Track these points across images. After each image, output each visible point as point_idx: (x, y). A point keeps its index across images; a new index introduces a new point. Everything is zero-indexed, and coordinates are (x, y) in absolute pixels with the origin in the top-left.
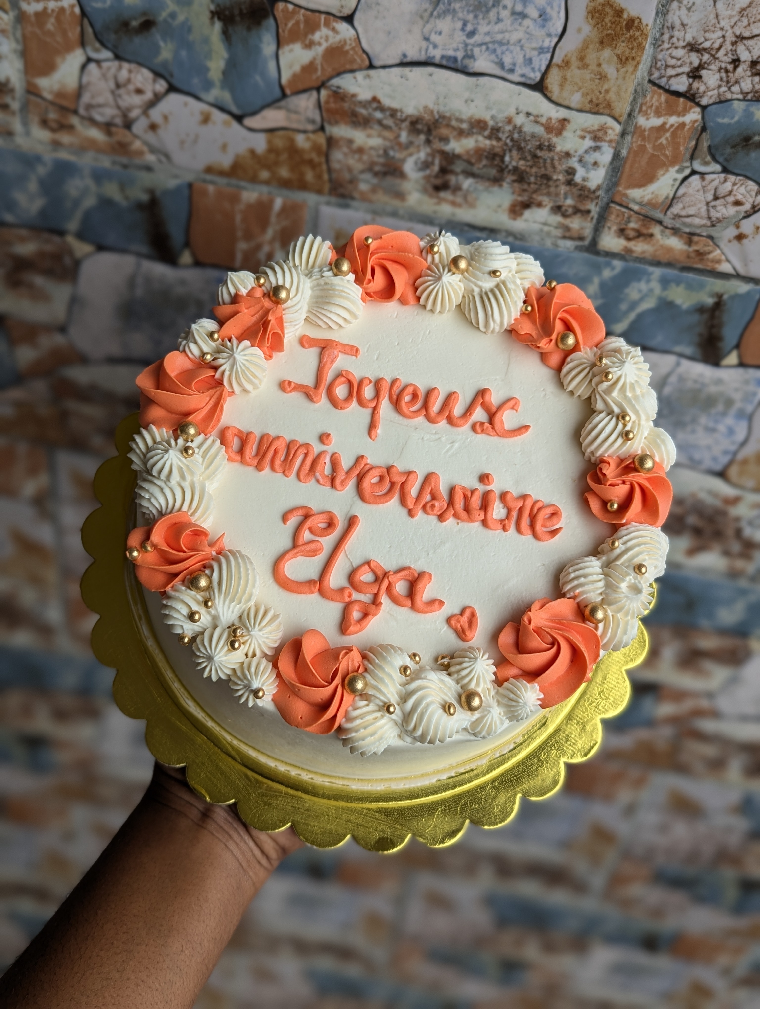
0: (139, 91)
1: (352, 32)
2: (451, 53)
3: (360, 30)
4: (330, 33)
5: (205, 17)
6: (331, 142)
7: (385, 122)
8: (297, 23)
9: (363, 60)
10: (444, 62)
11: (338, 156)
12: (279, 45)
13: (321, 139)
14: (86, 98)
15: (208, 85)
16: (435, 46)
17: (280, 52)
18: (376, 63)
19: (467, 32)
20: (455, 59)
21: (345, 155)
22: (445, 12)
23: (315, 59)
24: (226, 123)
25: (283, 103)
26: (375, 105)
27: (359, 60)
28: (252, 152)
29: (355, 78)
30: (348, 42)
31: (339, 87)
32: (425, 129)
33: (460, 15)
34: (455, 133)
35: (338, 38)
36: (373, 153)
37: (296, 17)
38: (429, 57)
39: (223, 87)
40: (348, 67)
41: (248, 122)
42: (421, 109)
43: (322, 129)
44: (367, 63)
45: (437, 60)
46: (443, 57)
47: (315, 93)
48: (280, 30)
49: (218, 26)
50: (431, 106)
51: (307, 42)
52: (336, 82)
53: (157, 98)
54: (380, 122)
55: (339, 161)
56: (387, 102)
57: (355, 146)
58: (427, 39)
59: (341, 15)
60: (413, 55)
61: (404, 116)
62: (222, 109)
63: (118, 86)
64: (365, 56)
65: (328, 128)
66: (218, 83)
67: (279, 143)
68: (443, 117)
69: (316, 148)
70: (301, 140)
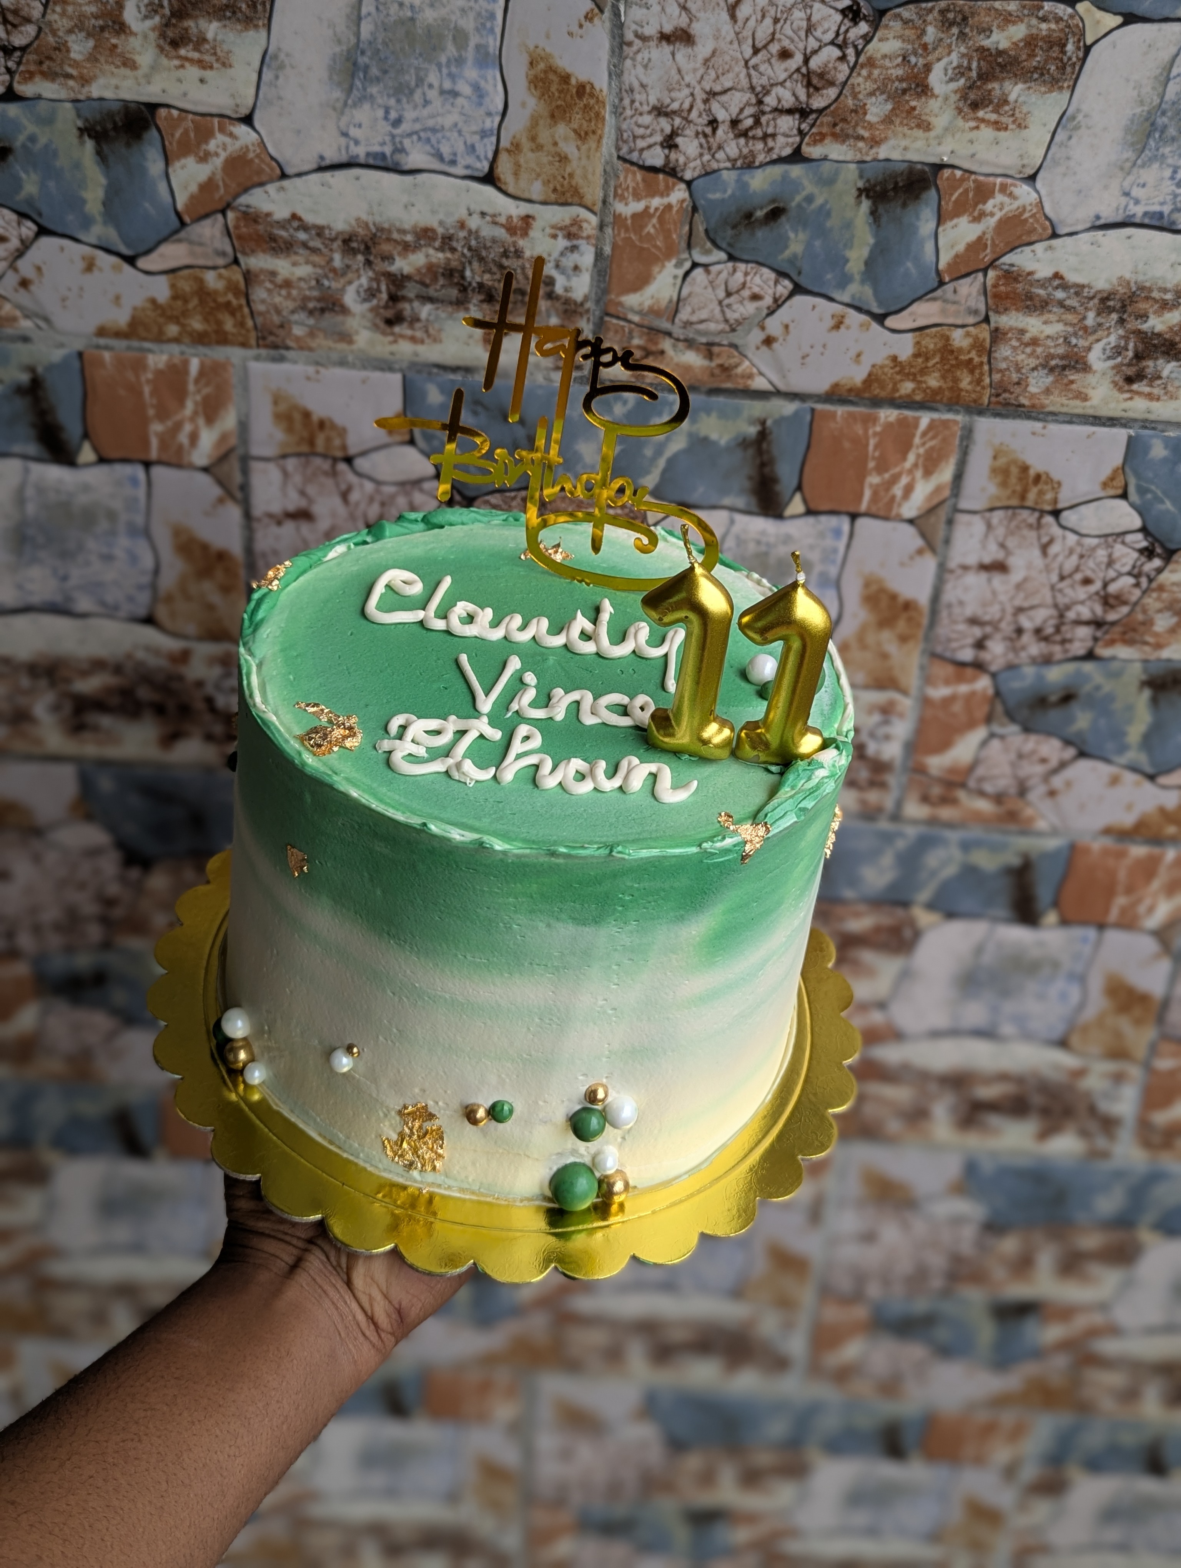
0: (755, 297)
1: (1034, 195)
2: (1156, 208)
3: (1043, 192)
4: (1006, 200)
5: (850, 198)
6: (997, 335)
7: (1068, 302)
8: (966, 191)
9: (1044, 229)
10: (1147, 221)
11: (1004, 351)
12: (940, 222)
13: (984, 333)
14: (684, 315)
15: (844, 281)
16: (1137, 202)
17: (941, 229)
18: (1061, 230)
19: (1176, 181)
20: (1161, 215)
21: (1014, 348)
22: (1152, 160)
23: (984, 233)
24: (864, 327)
25: (939, 293)
26: (1056, 282)
27: (1040, 230)
28: (894, 359)
29: (1033, 251)
30: (1029, 208)
31: (1012, 265)
32: (1119, 305)
33: (1170, 161)
34: (1156, 306)
35: (1016, 204)
36: (1050, 343)
37: (965, 185)
38: (1129, 216)
39: (863, 282)
40: (1025, 239)
41: (890, 322)
42: (1115, 282)
43: (987, 320)
44: (1050, 231)
45: (1137, 220)
46: (1146, 214)
47: (980, 275)
48: (943, 203)
49: (866, 205)
50: (1128, 276)
51: (976, 214)
52: (1007, 259)
53: (778, 303)
54: (1061, 304)
55: (1006, 359)
56: (1072, 277)
57: (1027, 337)
58: (1127, 194)
59: (1021, 176)
60: (1109, 215)
61: (1093, 291)
62: (859, 309)
63: (729, 294)
64: (1047, 223)
65: (993, 318)
66: (857, 277)
67: (930, 344)
68: (1142, 288)
69: (978, 345)
70: (958, 338)
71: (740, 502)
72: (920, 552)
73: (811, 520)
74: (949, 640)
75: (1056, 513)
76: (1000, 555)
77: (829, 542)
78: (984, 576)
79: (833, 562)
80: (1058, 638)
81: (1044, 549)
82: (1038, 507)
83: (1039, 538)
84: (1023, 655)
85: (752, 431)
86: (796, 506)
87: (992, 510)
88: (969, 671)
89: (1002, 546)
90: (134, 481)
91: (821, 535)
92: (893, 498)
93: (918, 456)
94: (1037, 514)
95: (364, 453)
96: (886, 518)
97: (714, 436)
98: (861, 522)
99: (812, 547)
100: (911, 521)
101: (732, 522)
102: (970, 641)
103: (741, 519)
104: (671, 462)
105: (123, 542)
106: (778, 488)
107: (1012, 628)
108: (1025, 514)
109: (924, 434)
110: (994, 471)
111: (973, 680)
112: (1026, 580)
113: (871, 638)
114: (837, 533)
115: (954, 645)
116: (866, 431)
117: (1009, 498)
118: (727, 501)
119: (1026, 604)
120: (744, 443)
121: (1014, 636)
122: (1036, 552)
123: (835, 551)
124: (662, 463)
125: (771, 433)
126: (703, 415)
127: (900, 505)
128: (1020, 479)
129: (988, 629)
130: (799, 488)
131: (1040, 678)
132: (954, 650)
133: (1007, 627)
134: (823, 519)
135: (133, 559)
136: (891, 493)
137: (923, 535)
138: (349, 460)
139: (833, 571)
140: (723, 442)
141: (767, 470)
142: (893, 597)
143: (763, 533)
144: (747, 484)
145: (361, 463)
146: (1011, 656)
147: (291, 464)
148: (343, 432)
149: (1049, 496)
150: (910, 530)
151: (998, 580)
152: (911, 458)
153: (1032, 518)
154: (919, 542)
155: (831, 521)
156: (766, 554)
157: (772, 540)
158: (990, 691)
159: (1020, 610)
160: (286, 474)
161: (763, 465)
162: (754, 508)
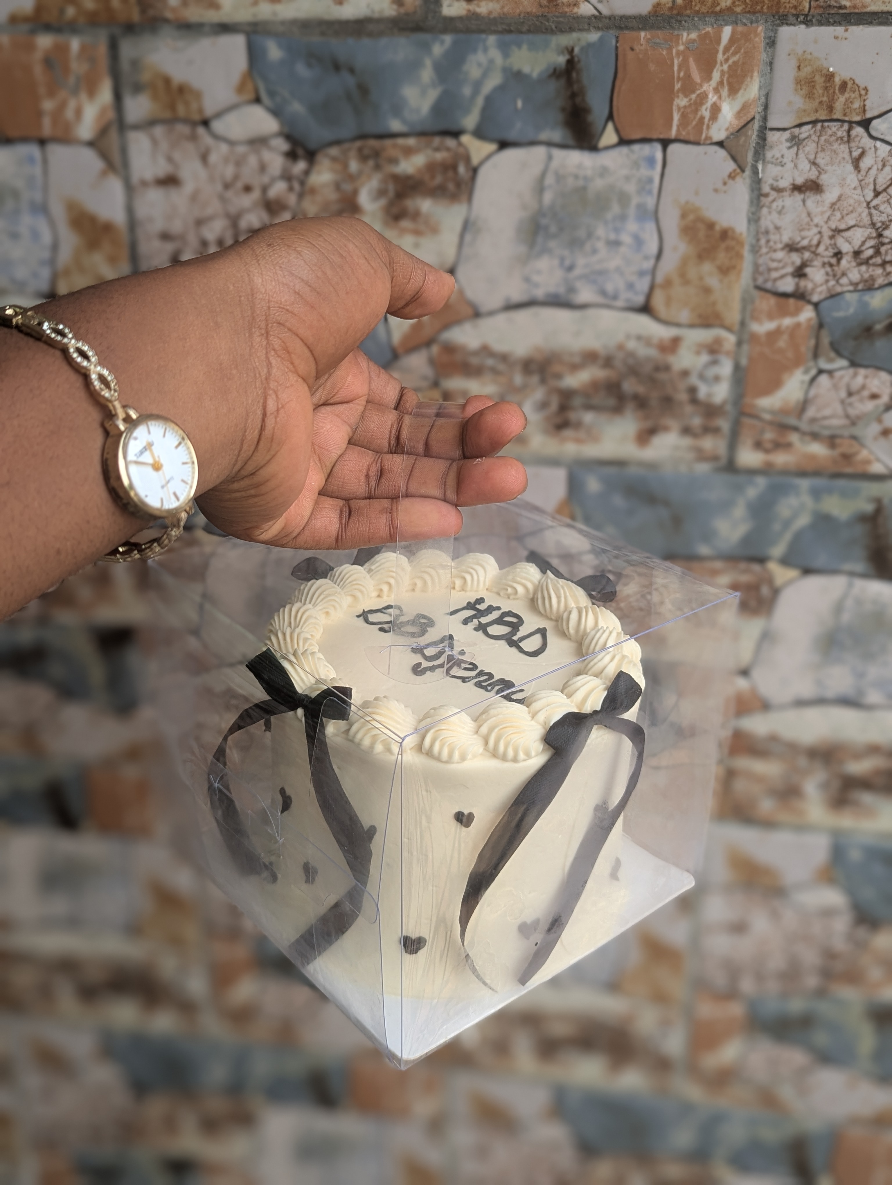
71: (557, 135)
72: (732, 176)
73: (624, 150)
74: (770, 270)
75: (866, 124)
76: (813, 174)
77: (644, 172)
78: (798, 197)
79: (650, 192)
80: (878, 260)
81: (856, 163)
82: (847, 119)
83: (851, 152)
84: (844, 281)
85: (562, 60)
86: (609, 136)
87: (800, 125)
88: (792, 301)
89: (814, 163)
90: (31, 160)
91: (636, 165)
92: (702, 118)
93: (723, 73)
94: (846, 126)
95: (219, 115)
96: (697, 143)
97: (526, 70)
98: (673, 148)
99: (627, 178)
100: (720, 144)
101: (550, 158)
102: (790, 269)
103: (558, 153)
104: (489, 100)
105: (27, 220)
106: (590, 118)
107: (831, 252)
108: (834, 126)
109: (726, 49)
110: (798, 82)
111: (797, 312)
112: (839, 198)
113: (692, 273)
114: (651, 161)
115: (775, 275)
116: (670, 49)
117: (816, 111)
118: (544, 136)
119: (843, 226)
120: (556, 74)
121: (834, 261)
122: (850, 167)
123: (650, 180)
124: (480, 102)
125: (579, 61)
126: (515, 48)
127: (708, 127)
128: (826, 88)
129: (807, 255)
130: (610, 117)
131: (864, 305)
132: (775, 280)
133: (825, 252)
134: (636, 147)
135: (35, 235)
136: (699, 113)
137: (734, 158)
138: (206, 123)
139: (650, 202)
140: (535, 75)
141: (578, 100)
142: (711, 226)
143: (580, 166)
144: (560, 117)
145: (218, 126)
146: (832, 283)
147: (159, 131)
148: (198, 95)
149: (856, 105)
150: (722, 153)
151: (812, 200)
152: (716, 75)
153: (842, 132)
154: (731, 166)
155: (645, 150)
156: (584, 189)
157: (589, 173)
158: (814, 322)
159: (838, 231)
160: (155, 142)
161: (573, 96)
162: (571, 142)
